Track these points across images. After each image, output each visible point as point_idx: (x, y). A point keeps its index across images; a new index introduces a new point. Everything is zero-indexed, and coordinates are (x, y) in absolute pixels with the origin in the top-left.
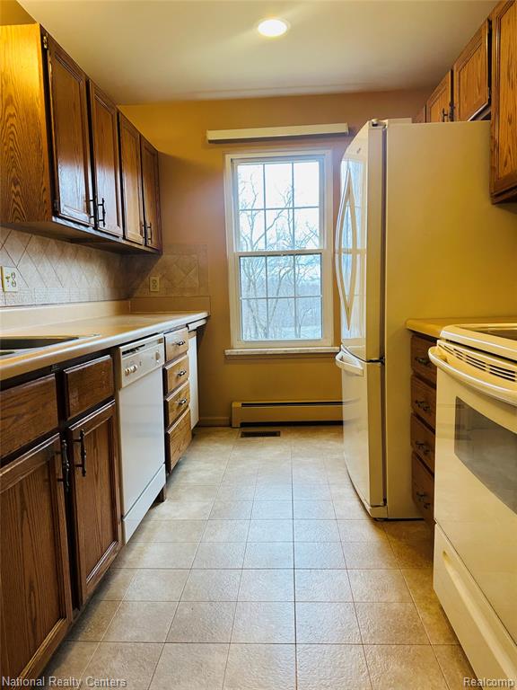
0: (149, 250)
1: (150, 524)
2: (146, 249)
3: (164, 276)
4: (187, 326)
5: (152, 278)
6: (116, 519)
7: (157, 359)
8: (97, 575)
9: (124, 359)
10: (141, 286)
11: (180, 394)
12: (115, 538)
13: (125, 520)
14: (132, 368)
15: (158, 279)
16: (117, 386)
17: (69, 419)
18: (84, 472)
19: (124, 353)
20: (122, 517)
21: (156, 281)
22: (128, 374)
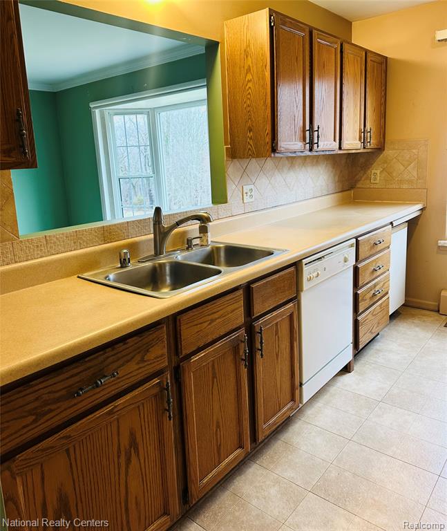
0: (369, 151)
1: (332, 390)
2: (365, 151)
3: (384, 169)
4: (391, 223)
5: (373, 171)
6: (295, 386)
7: (345, 262)
8: (274, 424)
9: (305, 269)
10: (363, 179)
11: (375, 286)
12: (293, 399)
13: (303, 387)
14: (315, 274)
15: (378, 172)
16: (298, 289)
17: (253, 317)
18: (262, 355)
19: (306, 264)
20: (301, 384)
21: (376, 174)
22: (310, 279)
